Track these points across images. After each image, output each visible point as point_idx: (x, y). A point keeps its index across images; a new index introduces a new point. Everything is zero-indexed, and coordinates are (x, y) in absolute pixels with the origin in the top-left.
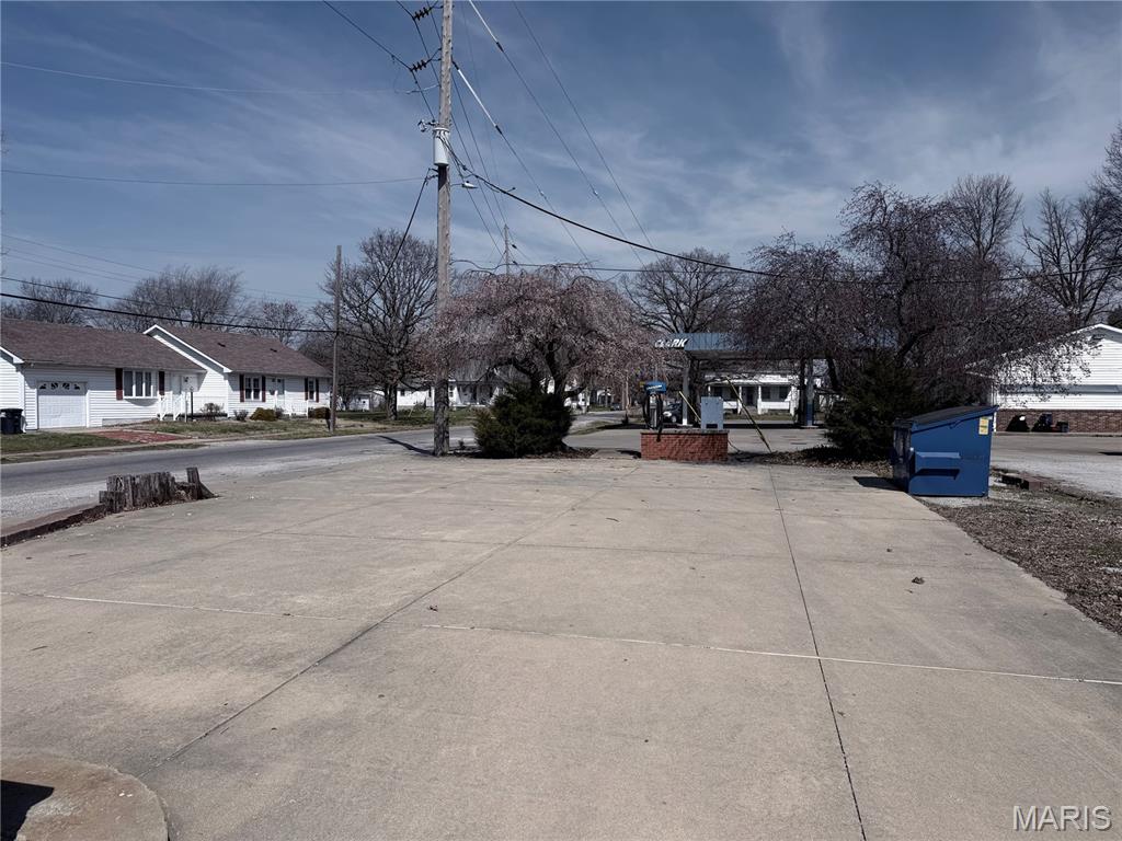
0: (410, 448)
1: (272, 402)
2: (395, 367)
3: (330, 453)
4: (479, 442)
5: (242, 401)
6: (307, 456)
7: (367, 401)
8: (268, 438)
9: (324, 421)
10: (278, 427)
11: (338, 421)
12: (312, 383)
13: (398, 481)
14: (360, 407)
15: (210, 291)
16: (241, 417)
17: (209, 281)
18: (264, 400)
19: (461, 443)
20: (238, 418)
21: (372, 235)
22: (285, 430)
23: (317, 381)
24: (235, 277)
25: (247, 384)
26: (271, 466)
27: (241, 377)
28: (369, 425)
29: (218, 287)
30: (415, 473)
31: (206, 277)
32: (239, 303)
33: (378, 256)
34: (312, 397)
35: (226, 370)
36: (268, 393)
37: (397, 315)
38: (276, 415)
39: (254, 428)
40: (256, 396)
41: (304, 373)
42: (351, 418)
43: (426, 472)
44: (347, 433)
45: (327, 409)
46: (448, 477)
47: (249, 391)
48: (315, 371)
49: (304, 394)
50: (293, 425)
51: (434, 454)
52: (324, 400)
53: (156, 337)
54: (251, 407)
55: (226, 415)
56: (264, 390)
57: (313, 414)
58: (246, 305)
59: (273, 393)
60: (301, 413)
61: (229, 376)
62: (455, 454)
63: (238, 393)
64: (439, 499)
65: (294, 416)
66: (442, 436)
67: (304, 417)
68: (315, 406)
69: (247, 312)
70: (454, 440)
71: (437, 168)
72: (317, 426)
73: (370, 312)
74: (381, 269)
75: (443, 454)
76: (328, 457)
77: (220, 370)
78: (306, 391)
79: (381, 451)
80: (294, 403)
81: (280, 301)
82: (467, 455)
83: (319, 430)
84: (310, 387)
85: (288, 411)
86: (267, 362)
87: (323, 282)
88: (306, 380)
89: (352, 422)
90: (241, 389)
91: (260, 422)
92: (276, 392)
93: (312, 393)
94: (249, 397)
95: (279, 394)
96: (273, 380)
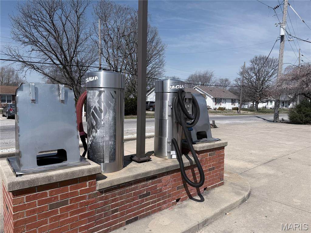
0: (264, 119)
1: (223, 105)
2: (258, 96)
3: (241, 120)
4: (290, 119)
5: (215, 105)
6: (236, 120)
7: (247, 106)
8: (222, 115)
9: (237, 111)
10: (224, 112)
11: (241, 111)
12: (233, 100)
13: (265, 128)
14: (245, 107)
15: (206, 77)
16: (215, 109)
17: (206, 74)
18: (221, 105)
19: (283, 119)
20: (214, 109)
21: (254, 57)
22: (226, 113)
23: (235, 100)
24: (212, 72)
25: (217, 101)
26: (227, 122)
27: (216, 99)
28: (249, 113)
29: (208, 75)
30: (269, 126)
31: (205, 73)
32: (213, 79)
33: (255, 63)
34: (233, 104)
35: (212, 97)
36: (222, 103)
37: (260, 80)
38: (224, 109)
39: (218, 112)
40: (219, 104)
41: (232, 98)
42: (244, 110)
43: (273, 126)
44: (244, 114)
45: (237, 108)
46: (281, 128)
47: (217, 102)
48: (235, 97)
49: (231, 103)
50: (228, 112)
51: (273, 122)
52: (237, 105)
53: (196, 89)
54: (218, 106)
55: (211, 109)
56: (221, 102)
57: (234, 109)
58: (215, 80)
59: (223, 103)
60: (230, 109)
61: (213, 99)
62: (281, 122)
63: (215, 103)
64: (281, 134)
65: (228, 109)
66: (276, 116)
67: (231, 110)
68: (234, 107)
69: (215, 82)
70: (280, 118)
71: (280, 36)
72: (235, 112)
73: (251, 80)
74: (256, 67)
75: (276, 122)
76: (242, 121)
77: (211, 97)
78: (232, 102)
79: (256, 120)
80: (228, 106)
81: (224, 78)
82: (285, 123)
83: (235, 113)
84: (233, 101)
85: (227, 108)
86: (222, 95)
87: (238, 72)
88: (232, 99)
89: (244, 111)
90: (215, 102)
91: (220, 111)
92: (224, 103)
93: (233, 103)
94: (217, 104)
95: (225, 103)
96: (223, 100)
